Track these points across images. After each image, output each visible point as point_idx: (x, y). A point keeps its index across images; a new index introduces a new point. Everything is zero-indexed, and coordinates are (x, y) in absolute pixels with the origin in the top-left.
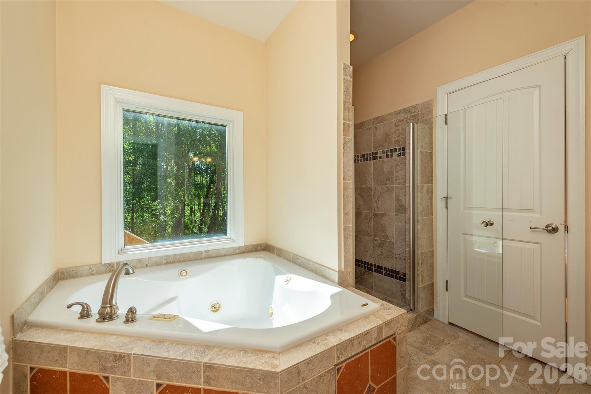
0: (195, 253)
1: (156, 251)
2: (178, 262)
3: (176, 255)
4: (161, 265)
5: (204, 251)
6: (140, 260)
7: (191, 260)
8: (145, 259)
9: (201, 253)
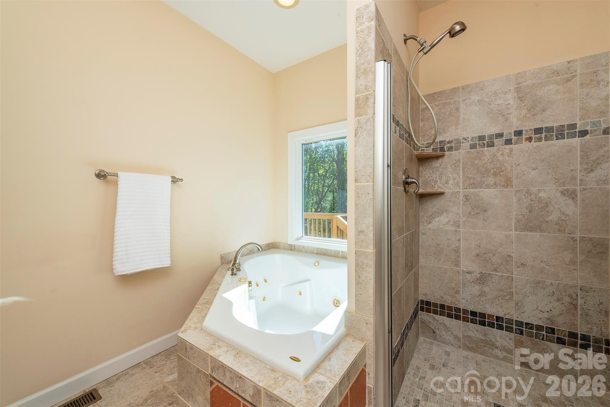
0: (335, 251)
1: (311, 243)
2: (323, 255)
3: (322, 249)
4: (313, 254)
5: (341, 251)
6: (304, 247)
7: (331, 256)
8: (306, 246)
9: (339, 252)
